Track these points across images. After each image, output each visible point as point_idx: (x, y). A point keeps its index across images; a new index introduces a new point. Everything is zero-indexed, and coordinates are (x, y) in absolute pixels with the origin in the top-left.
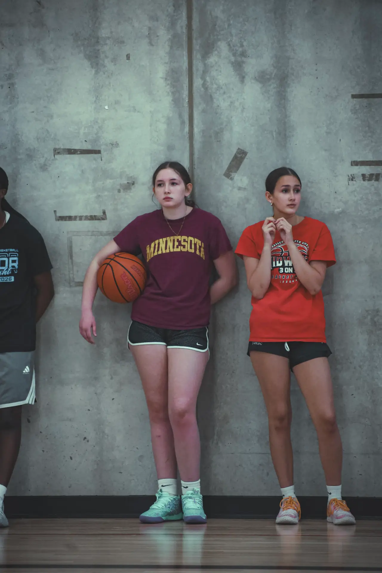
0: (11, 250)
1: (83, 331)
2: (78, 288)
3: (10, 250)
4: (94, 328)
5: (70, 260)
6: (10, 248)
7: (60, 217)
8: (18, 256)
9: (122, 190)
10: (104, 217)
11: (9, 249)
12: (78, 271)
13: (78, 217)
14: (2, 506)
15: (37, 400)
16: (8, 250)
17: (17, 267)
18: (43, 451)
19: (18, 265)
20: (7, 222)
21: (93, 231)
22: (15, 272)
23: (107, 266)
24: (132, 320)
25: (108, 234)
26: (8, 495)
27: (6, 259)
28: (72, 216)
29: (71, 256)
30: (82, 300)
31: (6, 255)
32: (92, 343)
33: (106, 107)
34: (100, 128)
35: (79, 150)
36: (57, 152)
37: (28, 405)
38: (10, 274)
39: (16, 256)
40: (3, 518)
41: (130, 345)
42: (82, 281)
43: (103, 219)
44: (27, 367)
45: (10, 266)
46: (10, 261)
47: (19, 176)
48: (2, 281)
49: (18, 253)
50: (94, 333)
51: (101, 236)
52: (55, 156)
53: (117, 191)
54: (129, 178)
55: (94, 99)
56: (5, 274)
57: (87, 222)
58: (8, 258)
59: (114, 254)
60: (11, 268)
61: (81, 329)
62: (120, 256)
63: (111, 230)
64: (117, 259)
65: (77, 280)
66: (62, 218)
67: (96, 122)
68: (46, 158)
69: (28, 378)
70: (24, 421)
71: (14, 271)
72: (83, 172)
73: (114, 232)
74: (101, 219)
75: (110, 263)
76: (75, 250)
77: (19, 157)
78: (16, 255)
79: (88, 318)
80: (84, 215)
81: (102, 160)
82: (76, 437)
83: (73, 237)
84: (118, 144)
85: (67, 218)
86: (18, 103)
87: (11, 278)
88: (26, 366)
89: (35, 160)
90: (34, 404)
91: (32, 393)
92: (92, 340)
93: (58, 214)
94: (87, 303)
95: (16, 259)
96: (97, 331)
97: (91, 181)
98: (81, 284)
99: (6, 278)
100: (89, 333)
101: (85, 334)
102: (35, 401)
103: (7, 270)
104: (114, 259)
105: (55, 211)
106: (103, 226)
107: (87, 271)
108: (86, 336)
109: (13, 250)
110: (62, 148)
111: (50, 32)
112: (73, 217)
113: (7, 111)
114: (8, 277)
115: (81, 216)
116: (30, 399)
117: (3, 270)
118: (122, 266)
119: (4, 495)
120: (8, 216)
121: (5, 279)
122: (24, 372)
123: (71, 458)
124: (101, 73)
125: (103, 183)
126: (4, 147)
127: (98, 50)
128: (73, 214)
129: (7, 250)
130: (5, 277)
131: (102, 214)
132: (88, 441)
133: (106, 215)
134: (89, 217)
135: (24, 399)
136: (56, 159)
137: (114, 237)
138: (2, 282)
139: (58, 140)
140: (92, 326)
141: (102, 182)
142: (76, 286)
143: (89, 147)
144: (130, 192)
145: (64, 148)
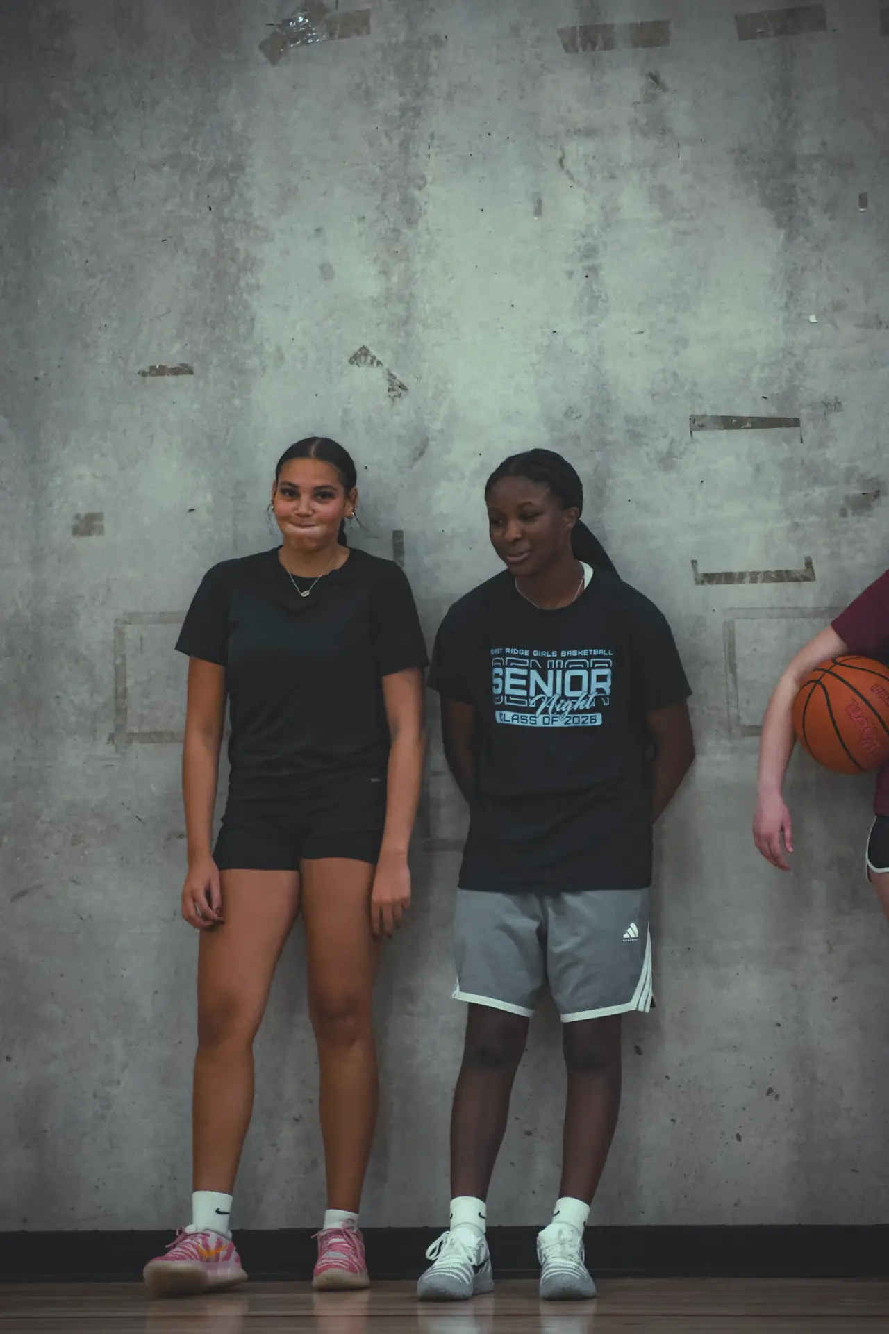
0: (596, 652)
1: (761, 841)
2: (750, 741)
3: (593, 652)
4: (788, 833)
5: (730, 675)
6: (593, 648)
7: (706, 575)
8: (611, 665)
9: (850, 512)
10: (807, 574)
11: (591, 650)
12: (748, 702)
13: (747, 574)
14: (581, 1248)
15: (655, 1001)
16: (589, 652)
17: (608, 691)
18: (673, 1120)
19: (611, 687)
20: (586, 585)
21: (783, 608)
22: (605, 704)
23: (815, 686)
24: (877, 814)
25: (817, 613)
26: (592, 1224)
27: (584, 673)
28: (735, 573)
29: (732, 667)
30: (759, 768)
31: (584, 663)
32: (783, 867)
33: (813, 319)
34: (799, 366)
35: (749, 420)
36: (697, 423)
37: (635, 1014)
38: (592, 707)
39: (607, 665)
40: (582, 1278)
41: (873, 871)
42: (758, 723)
43: (806, 579)
44: (633, 925)
45: (593, 689)
46: (594, 678)
47: (610, 482)
48: (574, 725)
49: (612, 660)
50: (788, 845)
51: (802, 620)
52: (694, 433)
53: (837, 514)
54: (865, 482)
55: (784, 299)
56: (582, 708)
57: (769, 587)
58: (589, 670)
59: (834, 660)
60: (594, 694)
61: (757, 834)
62: (844, 663)
63: (827, 603)
64: (838, 670)
65: (747, 721)
66: (710, 578)
67: (788, 351)
68: (673, 441)
69: (636, 949)
70: (626, 1049)
71: (602, 699)
72: (758, 469)
73: (831, 609)
74: (801, 580)
75: (822, 680)
76: (742, 651)
77: (610, 438)
78: (608, 662)
79: (774, 811)
80: (763, 569)
81: (802, 442)
82: (750, 1087)
83: (737, 622)
84: (840, 403)
85: (723, 577)
86: (607, 312)
87: (595, 716)
88: (631, 923)
89: (647, 444)
90: (650, 1011)
91: (645, 984)
92: (784, 861)
93: (703, 569)
94: (771, 775)
95: (607, 672)
96: (793, 841)
97: (777, 491)
98: (757, 731)
99: (582, 717)
100: (776, 844)
101: (765, 846)
102: (653, 1005)
103: (586, 698)
104: (831, 670)
105: (694, 562)
106: (807, 596)
107: (770, 701)
108: (768, 852)
109: (600, 652)
110: (709, 414)
111: (680, 146)
112: (736, 577)
113: (582, 332)
114: (589, 715)
115: (753, 573)
116: (640, 1000)
117: (577, 698)
118: (850, 686)
119: (584, 1223)
120: (589, 573)
121: (582, 720)
122: (626, 936)
123: (739, 1138)
124: (801, 239)
125: (806, 495)
126: (574, 416)
127: (793, 186)
128: (735, 568)
129: (585, 653)
130: (580, 716)
131: (803, 567)
132: (777, 1097)
133: (812, 568)
134: (773, 576)
135: (628, 999)
136: (697, 441)
137: (832, 620)
138: (574, 727)
139: (701, 397)
140: (782, 829)
141: (803, 493)
142: (744, 735)
143: (771, 411)
144: (870, 516)
145: (715, 414)
